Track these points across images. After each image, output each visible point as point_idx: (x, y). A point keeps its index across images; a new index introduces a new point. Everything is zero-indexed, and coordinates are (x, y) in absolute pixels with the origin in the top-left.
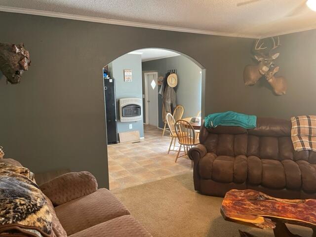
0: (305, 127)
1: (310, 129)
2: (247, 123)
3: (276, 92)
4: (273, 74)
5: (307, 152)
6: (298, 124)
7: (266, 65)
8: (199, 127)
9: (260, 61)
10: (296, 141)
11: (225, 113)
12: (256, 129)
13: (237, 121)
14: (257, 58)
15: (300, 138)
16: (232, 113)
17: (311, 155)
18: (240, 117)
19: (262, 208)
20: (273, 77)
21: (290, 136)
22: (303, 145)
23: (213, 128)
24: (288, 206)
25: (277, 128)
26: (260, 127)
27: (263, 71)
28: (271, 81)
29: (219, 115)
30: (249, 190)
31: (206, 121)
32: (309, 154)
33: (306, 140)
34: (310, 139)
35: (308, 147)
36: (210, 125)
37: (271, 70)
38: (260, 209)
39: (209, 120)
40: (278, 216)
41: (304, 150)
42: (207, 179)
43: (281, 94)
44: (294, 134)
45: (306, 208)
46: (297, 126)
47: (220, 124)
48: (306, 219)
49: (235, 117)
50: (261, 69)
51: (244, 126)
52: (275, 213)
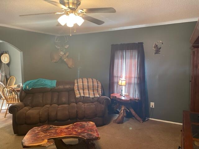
0: (80, 85)
1: (83, 85)
2: (50, 85)
3: (69, 66)
4: (66, 56)
5: (82, 97)
6: (78, 83)
7: (62, 51)
8: (19, 90)
9: (59, 49)
10: (77, 92)
11: (37, 80)
12: (56, 88)
13: (44, 84)
14: (57, 47)
15: (79, 91)
16: (42, 79)
17: (84, 99)
18: (46, 81)
19: (48, 134)
20: (67, 58)
21: (74, 90)
22: (80, 94)
23: (28, 90)
24: (64, 129)
25: (67, 87)
26: (58, 86)
27: (61, 55)
28: (65, 60)
29: (33, 81)
30: (45, 125)
31: (24, 86)
32: (83, 98)
33: (81, 91)
34: (83, 91)
35: (82, 95)
36: (26, 88)
37: (65, 54)
38: (47, 135)
39: (26, 85)
40: (56, 136)
41: (81, 96)
42: (23, 124)
43: (72, 67)
44: (76, 89)
45: (73, 128)
46: (77, 84)
47: (33, 87)
48: (71, 134)
49: (43, 81)
50: (60, 54)
51: (48, 87)
52: (55, 135)
